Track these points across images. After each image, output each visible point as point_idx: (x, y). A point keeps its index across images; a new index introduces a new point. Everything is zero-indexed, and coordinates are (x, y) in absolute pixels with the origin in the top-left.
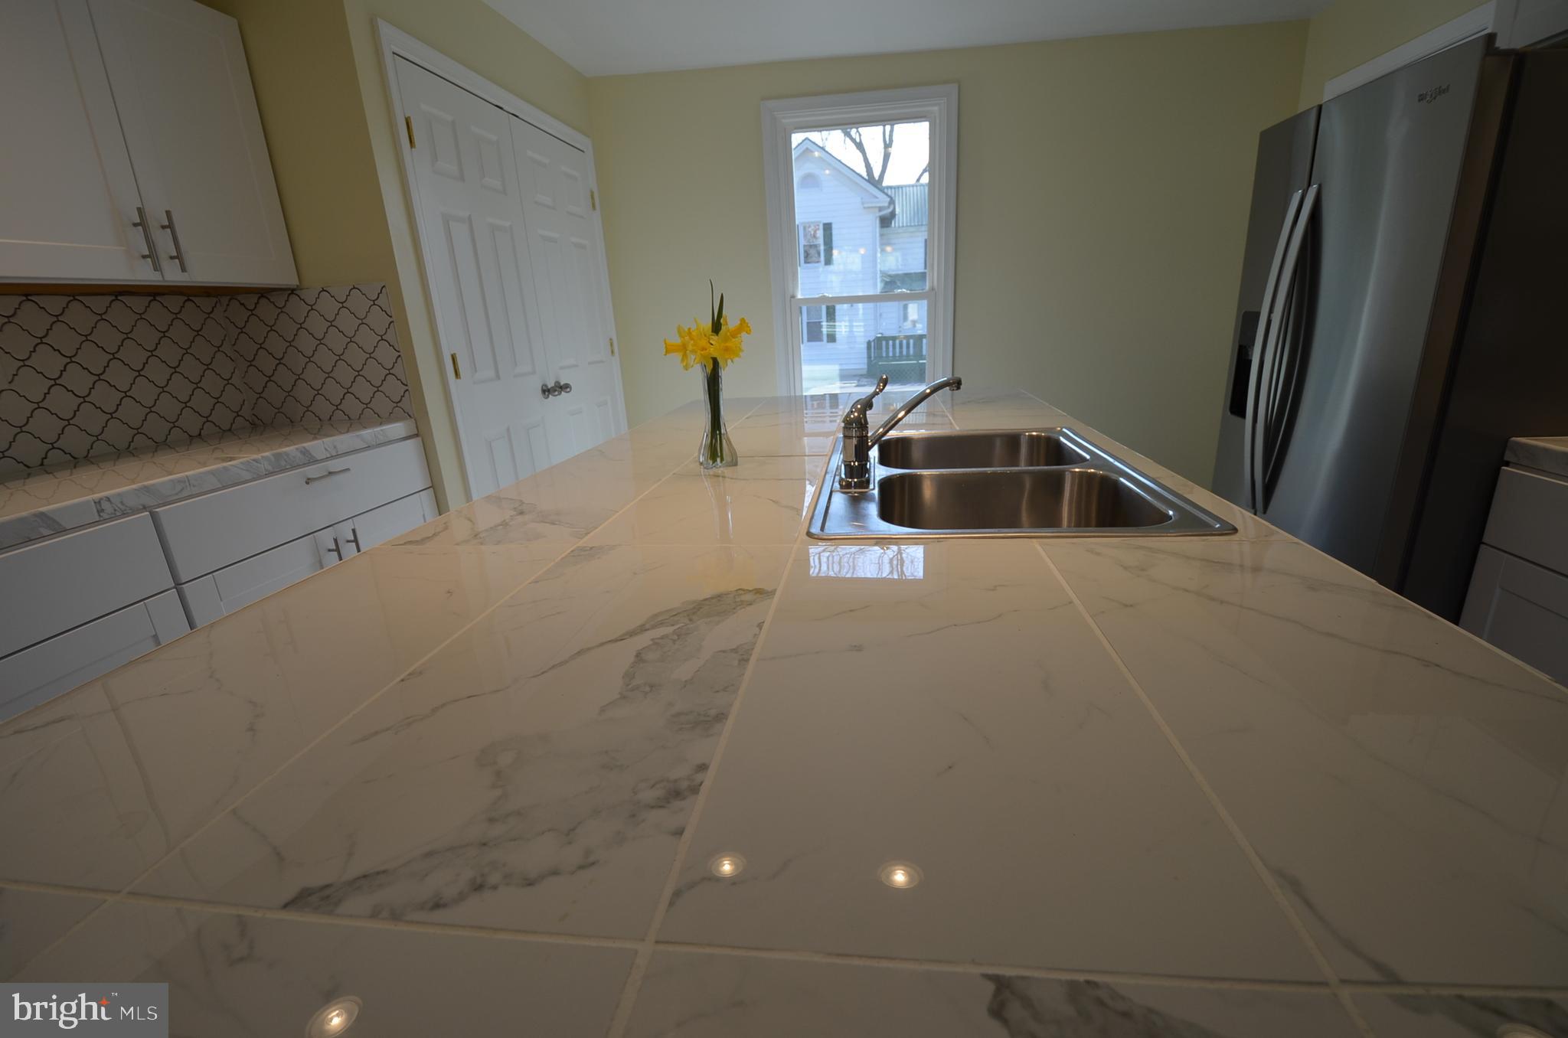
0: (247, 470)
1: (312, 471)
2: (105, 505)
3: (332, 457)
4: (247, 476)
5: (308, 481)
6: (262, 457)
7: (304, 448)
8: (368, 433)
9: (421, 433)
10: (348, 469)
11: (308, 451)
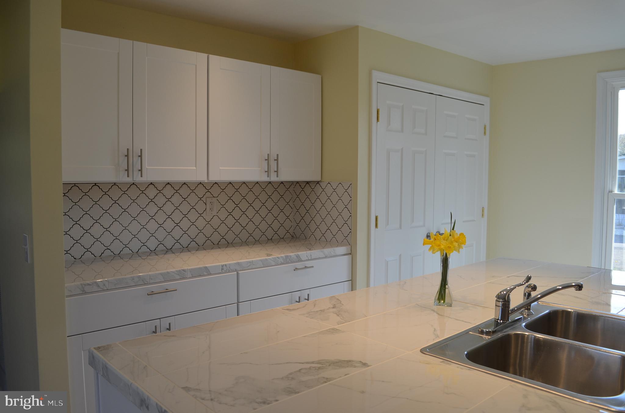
0: (274, 261)
1: (299, 265)
2: (224, 267)
3: (308, 260)
4: (273, 263)
5: (296, 269)
6: (281, 256)
7: (298, 254)
8: (327, 251)
9: (352, 254)
10: (313, 267)
11: (299, 256)
